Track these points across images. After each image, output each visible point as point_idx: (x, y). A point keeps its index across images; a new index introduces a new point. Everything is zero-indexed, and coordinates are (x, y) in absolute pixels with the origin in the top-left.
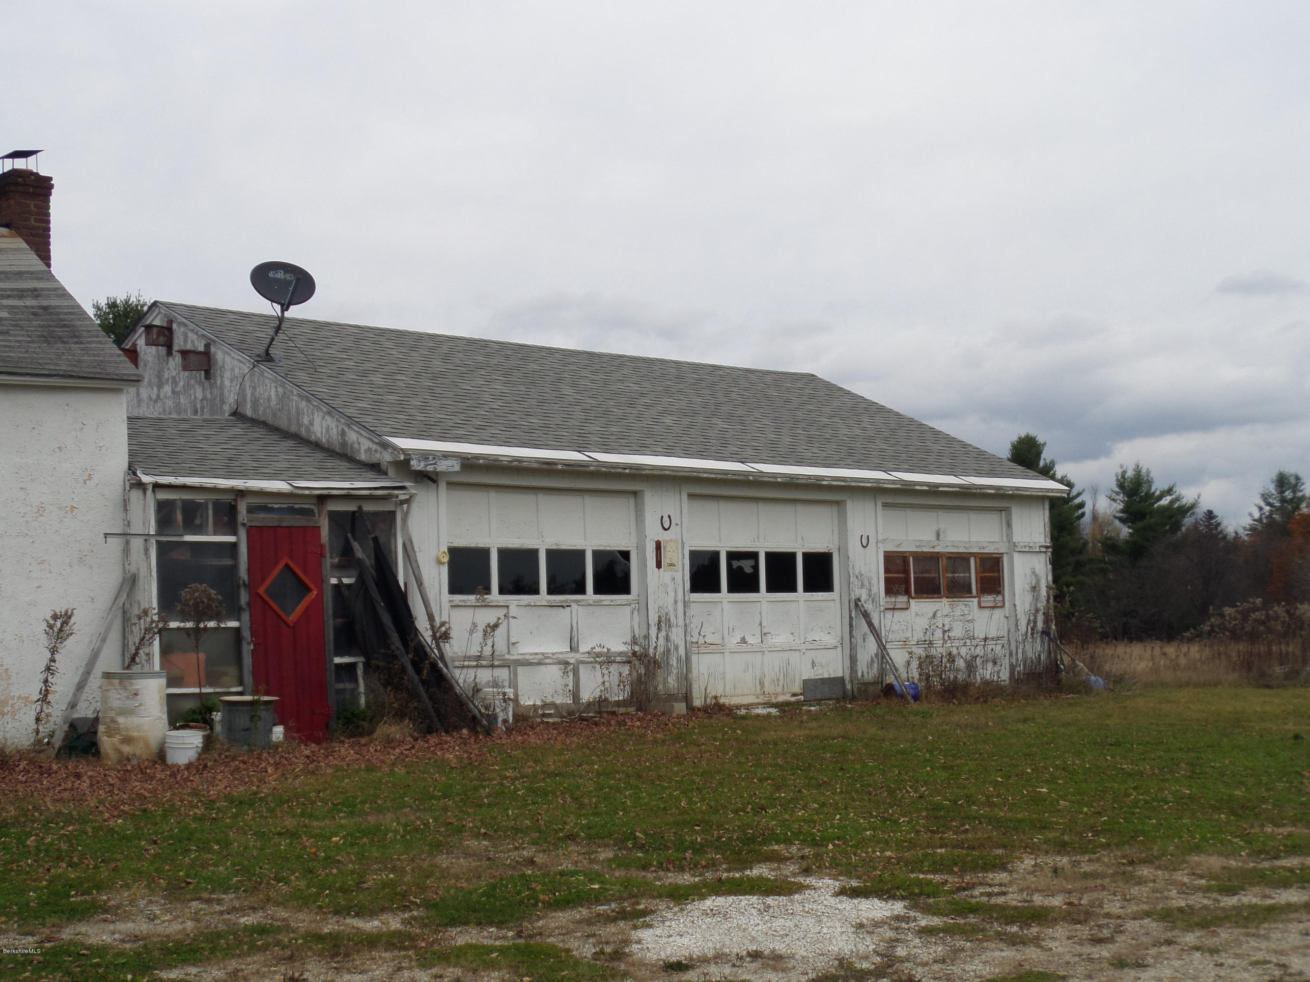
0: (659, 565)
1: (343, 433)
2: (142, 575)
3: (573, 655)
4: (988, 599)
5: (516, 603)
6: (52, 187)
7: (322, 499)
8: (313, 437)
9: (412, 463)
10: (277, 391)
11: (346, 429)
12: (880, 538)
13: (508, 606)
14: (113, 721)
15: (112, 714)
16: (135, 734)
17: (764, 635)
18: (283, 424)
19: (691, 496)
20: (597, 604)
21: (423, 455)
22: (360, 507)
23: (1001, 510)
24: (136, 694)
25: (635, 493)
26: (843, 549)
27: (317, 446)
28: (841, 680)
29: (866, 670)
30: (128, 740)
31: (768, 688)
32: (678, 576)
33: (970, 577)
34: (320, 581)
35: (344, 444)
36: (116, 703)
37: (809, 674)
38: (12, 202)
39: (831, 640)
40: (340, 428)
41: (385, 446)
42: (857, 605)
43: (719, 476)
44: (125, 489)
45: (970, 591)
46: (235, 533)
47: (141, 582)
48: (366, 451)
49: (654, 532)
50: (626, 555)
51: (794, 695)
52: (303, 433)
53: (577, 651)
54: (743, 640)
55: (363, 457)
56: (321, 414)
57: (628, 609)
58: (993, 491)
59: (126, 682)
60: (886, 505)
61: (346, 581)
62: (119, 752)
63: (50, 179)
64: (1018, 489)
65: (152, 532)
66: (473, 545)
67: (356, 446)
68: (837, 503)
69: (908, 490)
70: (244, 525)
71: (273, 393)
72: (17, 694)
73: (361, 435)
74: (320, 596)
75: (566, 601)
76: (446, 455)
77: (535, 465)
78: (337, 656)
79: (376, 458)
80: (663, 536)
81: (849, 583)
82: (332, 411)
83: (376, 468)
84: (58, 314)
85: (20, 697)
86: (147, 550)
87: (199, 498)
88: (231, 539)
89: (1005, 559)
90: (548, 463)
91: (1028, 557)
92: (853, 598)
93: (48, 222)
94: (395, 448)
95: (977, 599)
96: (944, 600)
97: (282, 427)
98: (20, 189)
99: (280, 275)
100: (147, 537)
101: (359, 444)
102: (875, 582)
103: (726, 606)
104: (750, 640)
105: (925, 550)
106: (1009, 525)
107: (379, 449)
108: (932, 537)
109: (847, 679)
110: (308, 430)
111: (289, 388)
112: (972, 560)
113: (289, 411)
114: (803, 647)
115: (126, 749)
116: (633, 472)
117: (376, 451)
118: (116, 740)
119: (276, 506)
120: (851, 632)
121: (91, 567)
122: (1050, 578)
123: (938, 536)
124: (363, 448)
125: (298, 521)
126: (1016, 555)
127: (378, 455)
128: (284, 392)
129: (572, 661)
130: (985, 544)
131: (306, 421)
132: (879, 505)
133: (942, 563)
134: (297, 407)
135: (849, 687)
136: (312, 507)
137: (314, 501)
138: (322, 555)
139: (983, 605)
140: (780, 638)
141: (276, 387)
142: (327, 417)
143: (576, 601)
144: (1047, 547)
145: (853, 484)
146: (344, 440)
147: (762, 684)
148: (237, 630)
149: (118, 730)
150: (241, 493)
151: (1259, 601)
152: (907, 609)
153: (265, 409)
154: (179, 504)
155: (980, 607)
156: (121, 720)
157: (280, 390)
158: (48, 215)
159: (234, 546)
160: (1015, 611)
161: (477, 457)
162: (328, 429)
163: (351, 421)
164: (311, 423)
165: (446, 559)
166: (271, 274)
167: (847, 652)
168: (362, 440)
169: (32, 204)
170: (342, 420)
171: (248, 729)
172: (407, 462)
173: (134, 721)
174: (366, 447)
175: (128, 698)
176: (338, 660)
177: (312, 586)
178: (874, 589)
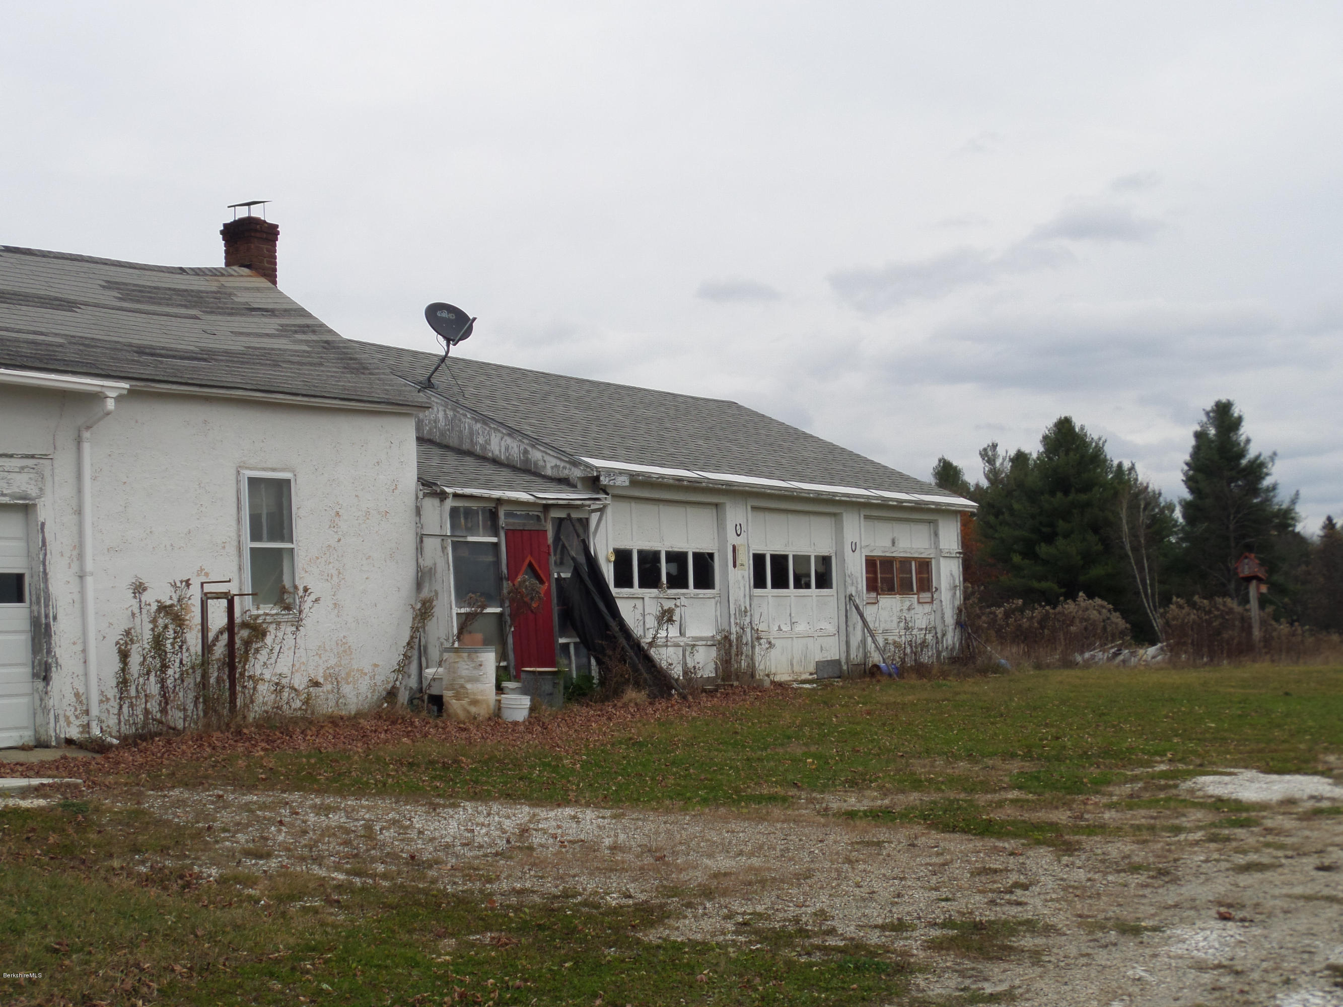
0: (735, 566)
1: (526, 452)
2: (439, 570)
3: (682, 639)
4: (925, 596)
5: (648, 595)
6: (278, 233)
7: (547, 508)
8: (490, 454)
9: (602, 478)
10: (446, 414)
11: (529, 449)
12: (863, 544)
13: (643, 598)
14: (463, 687)
15: (462, 681)
16: (480, 697)
17: (793, 623)
18: (454, 442)
19: (754, 508)
20: (696, 597)
21: (608, 472)
22: (569, 515)
23: (930, 522)
24: (481, 665)
25: (716, 505)
26: (840, 553)
27: (495, 461)
28: (838, 662)
29: (856, 655)
30: (475, 702)
31: (796, 669)
32: (746, 574)
33: (911, 578)
34: (549, 575)
35: (527, 461)
36: (465, 673)
37: (819, 657)
38: (253, 246)
39: (831, 628)
40: (522, 448)
41: (575, 464)
42: (850, 599)
43: (777, 492)
44: (417, 498)
45: (912, 590)
46: (496, 535)
47: (438, 575)
48: (552, 468)
49: (732, 539)
50: (711, 555)
51: (811, 674)
52: (478, 449)
53: (685, 636)
54: (780, 629)
55: (549, 472)
56: (499, 435)
57: (713, 601)
58: (895, 503)
59: (474, 655)
60: (867, 517)
61: (563, 575)
62: (468, 712)
63: (277, 226)
64: (949, 504)
65: (449, 534)
66: (623, 547)
67: (541, 463)
68: (834, 515)
69: (884, 505)
70: (503, 528)
71: (441, 415)
72: (355, 667)
73: (546, 453)
74: (549, 587)
75: (677, 594)
76: (622, 472)
77: (671, 481)
78: (561, 637)
79: (565, 473)
80: (738, 541)
81: (845, 581)
82: (513, 432)
83: (564, 482)
84: (338, 348)
85: (358, 670)
86: (444, 549)
87: (473, 505)
88: (494, 540)
89: (933, 562)
90: (679, 480)
91: (948, 560)
92: (848, 593)
93: (275, 264)
94: (588, 466)
95: (916, 596)
96: (898, 596)
97: (451, 445)
98: (258, 235)
99: (444, 314)
100: (443, 537)
101: (545, 461)
102: (860, 580)
103: (771, 600)
104: (784, 628)
105: (888, 554)
106: (936, 534)
107: (568, 466)
108: (888, 544)
109: (843, 661)
110: (483, 448)
111: (461, 412)
112: (913, 564)
113: (461, 432)
114: (816, 635)
115: (473, 710)
116: (728, 487)
117: (564, 468)
118: (465, 702)
119: (519, 513)
120: (847, 622)
121: (397, 563)
122: (961, 579)
123: (893, 543)
124: (549, 466)
125: (531, 525)
126: (941, 559)
127: (567, 472)
128: (455, 416)
129: (682, 644)
130: (923, 551)
131: (481, 440)
132: (862, 516)
133: (896, 566)
134: (470, 428)
135: (845, 667)
136: (539, 514)
137: (541, 509)
138: (549, 554)
139: (921, 601)
140: (801, 628)
141: (445, 411)
142: (506, 438)
143: (684, 594)
144: (960, 553)
145: (854, 499)
146: (527, 458)
147: (792, 665)
148: (500, 615)
149: (467, 695)
150: (499, 501)
151: (1020, 602)
152: (875, 603)
153: (430, 429)
154: (462, 509)
155: (919, 602)
156: (469, 686)
157: (450, 413)
158: (275, 258)
159: (496, 545)
160: (942, 606)
161: (639, 474)
162: (507, 449)
163: (535, 442)
164: (488, 442)
165: (613, 559)
166: (439, 314)
167: (843, 638)
168: (547, 458)
169: (265, 247)
170: (525, 441)
171: (551, 694)
172: (597, 479)
173: (480, 686)
174: (553, 464)
175: (475, 668)
176: (562, 641)
177: (545, 579)
178: (860, 586)
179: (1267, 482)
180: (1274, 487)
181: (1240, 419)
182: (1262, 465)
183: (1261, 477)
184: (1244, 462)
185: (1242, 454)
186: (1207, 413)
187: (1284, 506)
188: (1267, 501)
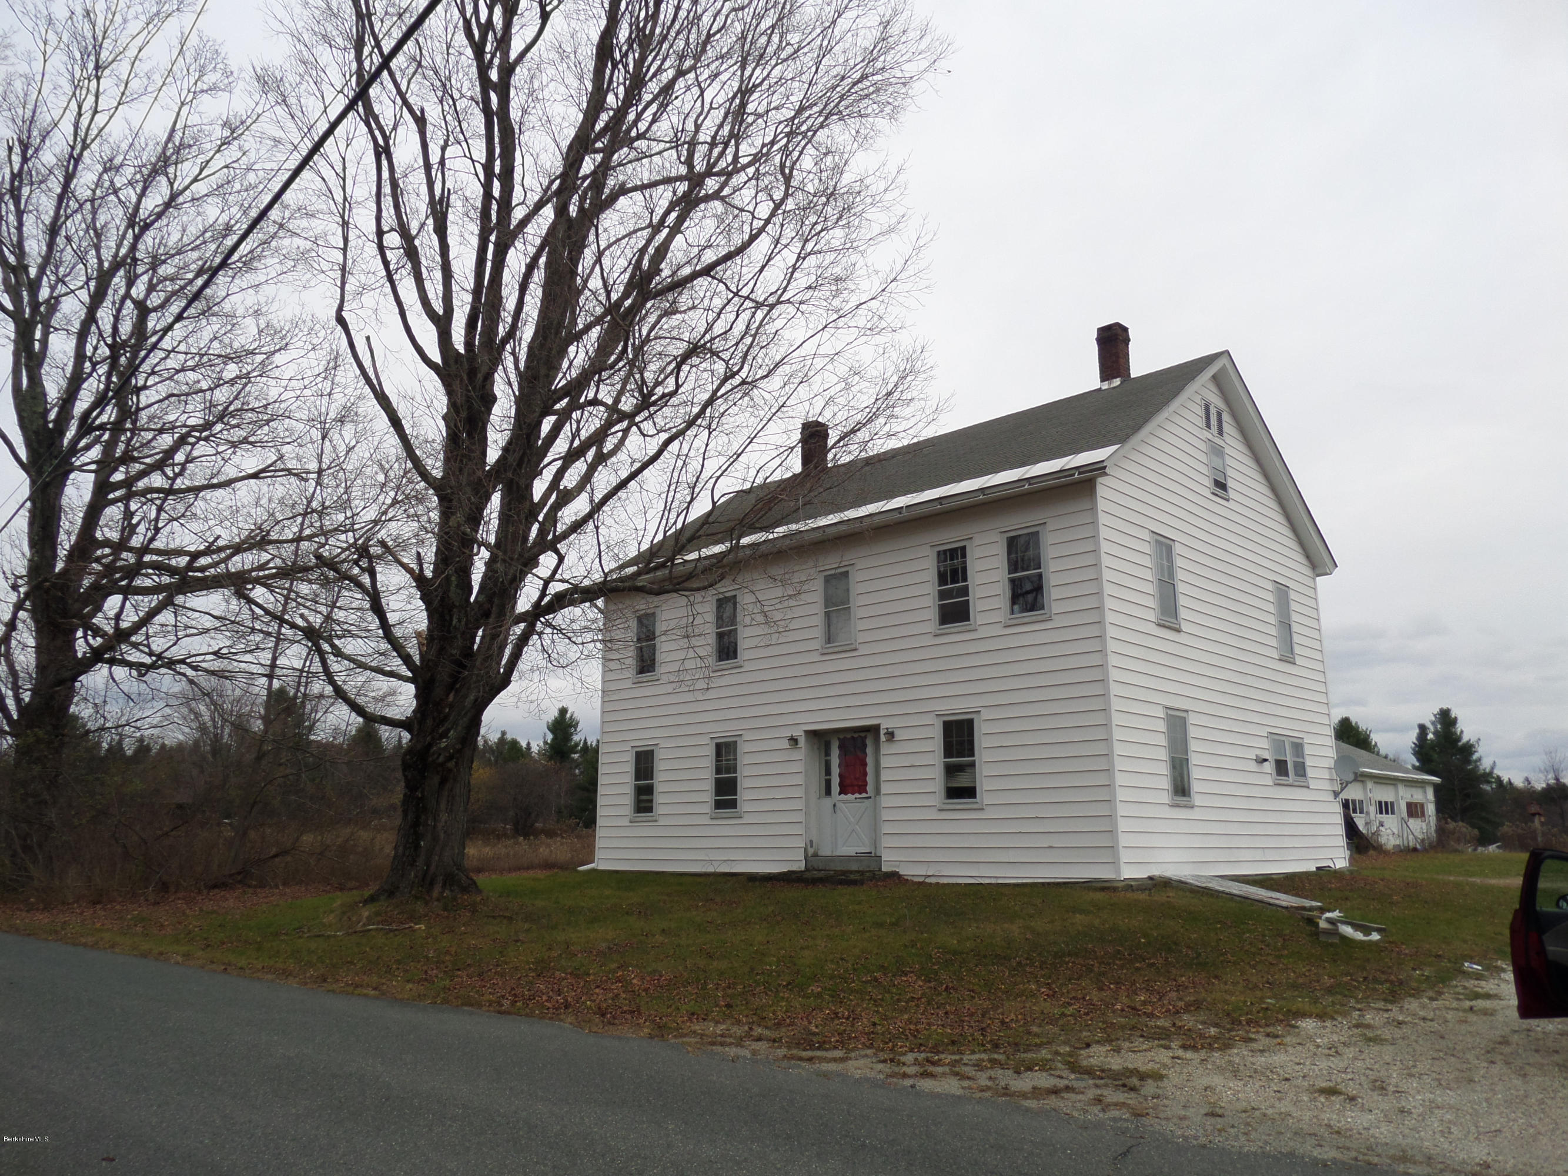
23: (1423, 787)
26: (1397, 800)
49: (1370, 795)
89: (1425, 804)
106: (1425, 793)
126: (1428, 803)
160: (1430, 823)
179: (1475, 757)
180: (1479, 759)
181: (1456, 718)
182: (1472, 746)
183: (1471, 753)
184: (1460, 744)
185: (1459, 739)
186: (1435, 715)
187: (1487, 770)
188: (1477, 767)
